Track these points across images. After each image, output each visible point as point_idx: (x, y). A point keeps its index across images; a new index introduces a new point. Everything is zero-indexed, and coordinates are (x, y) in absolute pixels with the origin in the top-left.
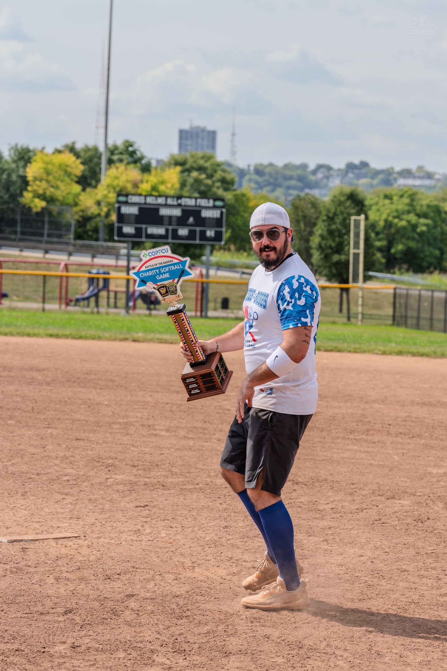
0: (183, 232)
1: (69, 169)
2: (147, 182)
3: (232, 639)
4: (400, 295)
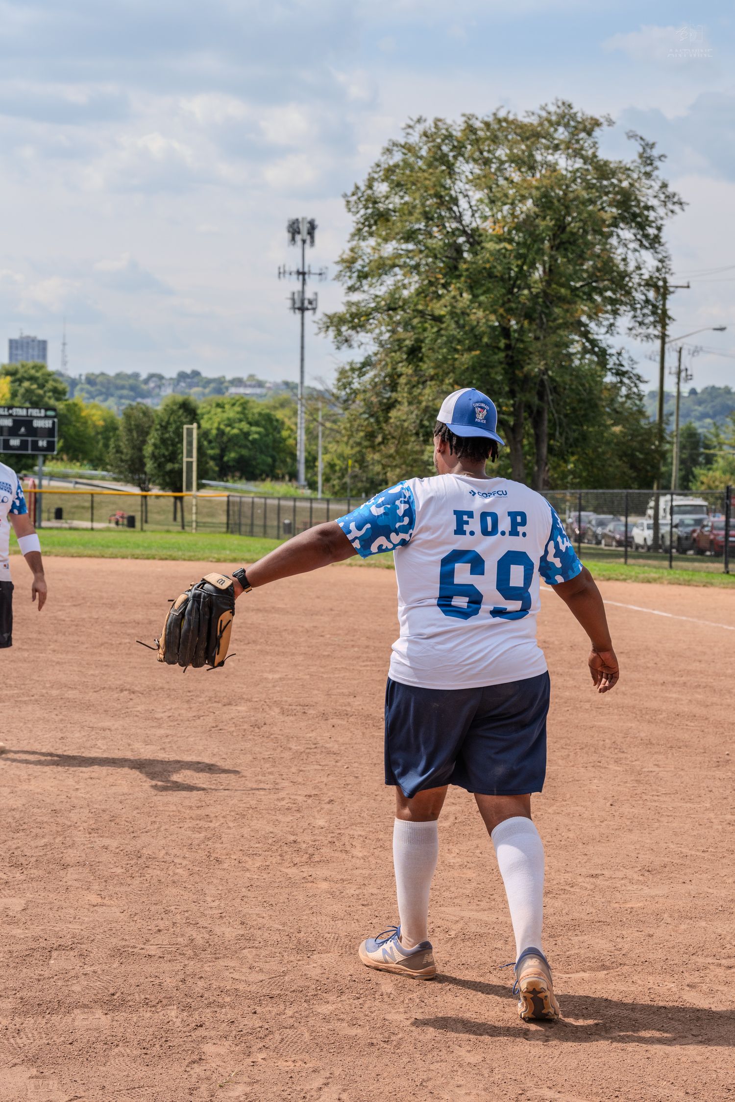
0: (15, 442)
3: (70, 851)
4: (234, 503)
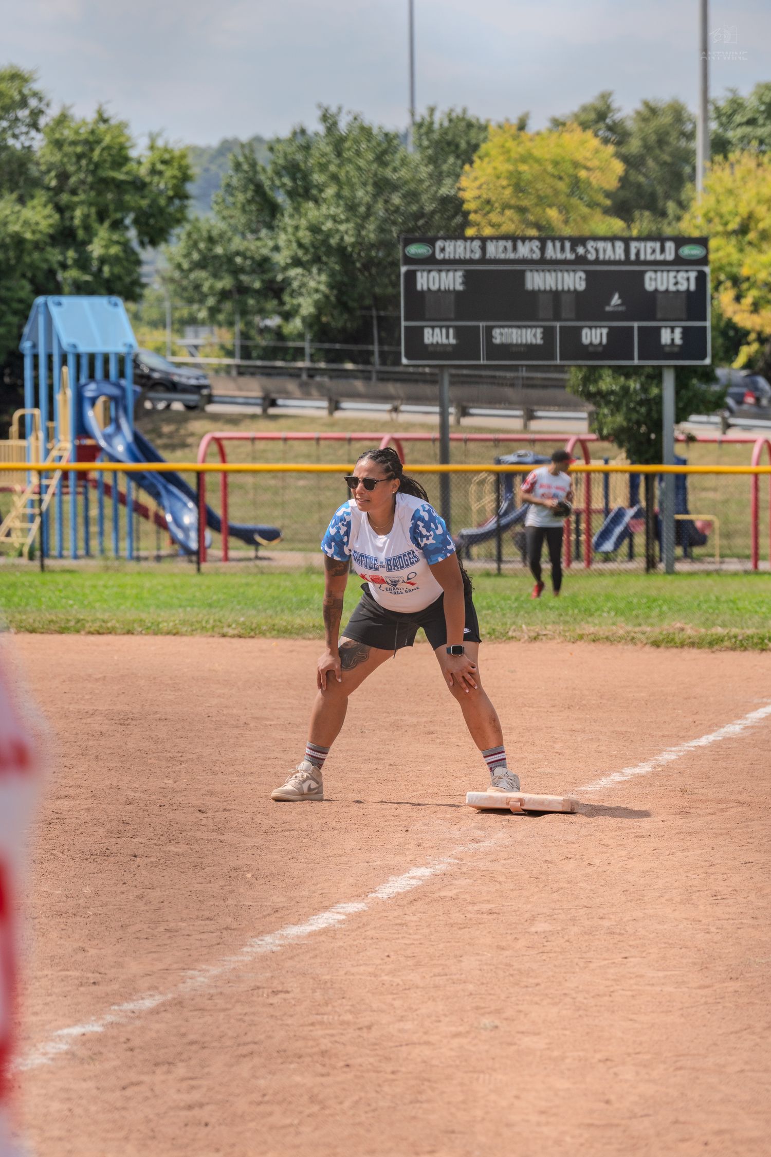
0: (594, 335)
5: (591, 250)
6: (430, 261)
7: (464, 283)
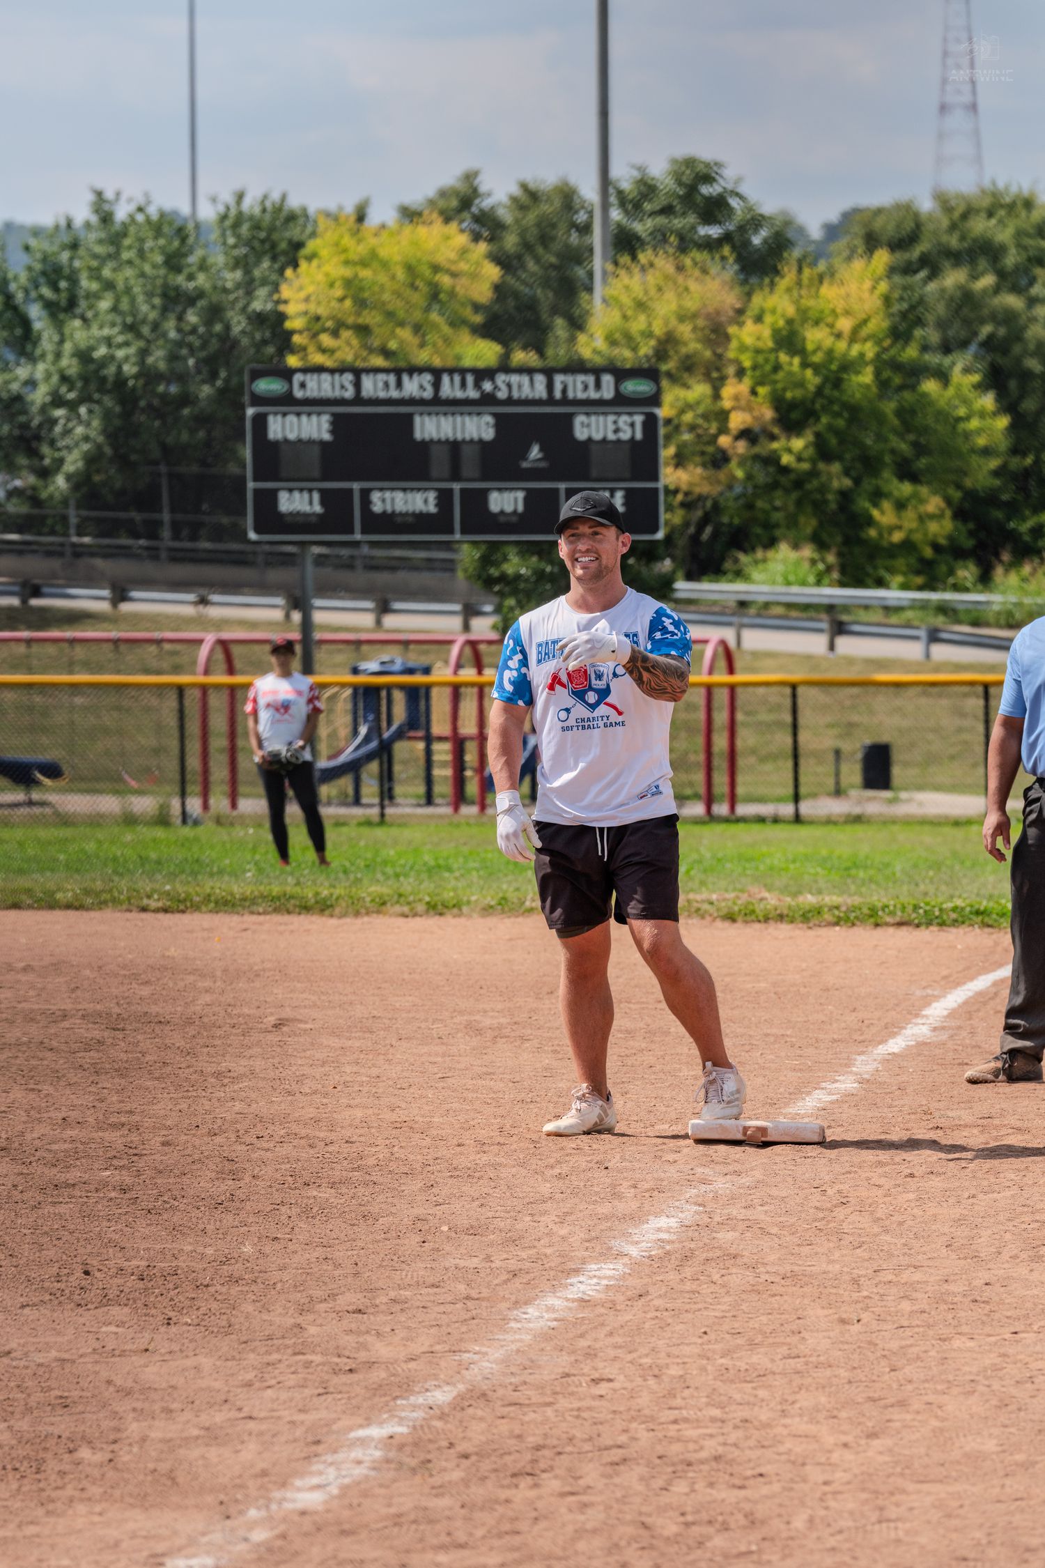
1: (446, 281)
2: (759, 319)
5: (502, 385)
6: (287, 402)
7: (332, 432)
